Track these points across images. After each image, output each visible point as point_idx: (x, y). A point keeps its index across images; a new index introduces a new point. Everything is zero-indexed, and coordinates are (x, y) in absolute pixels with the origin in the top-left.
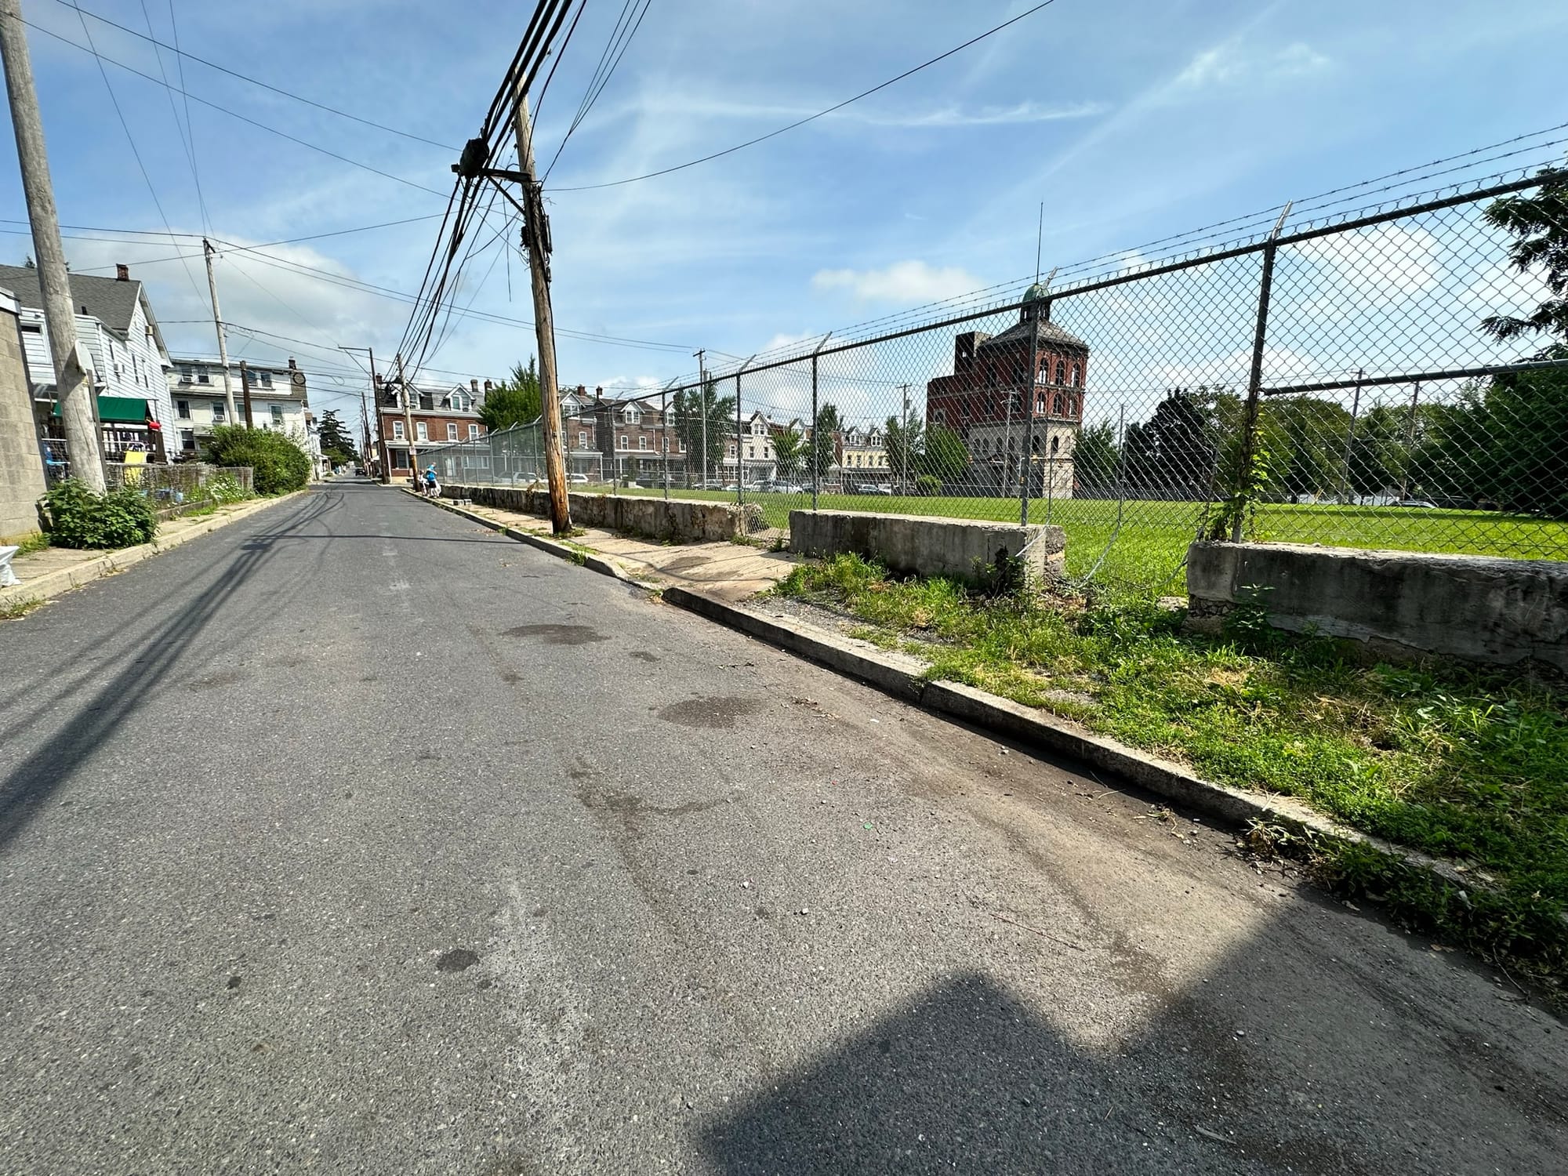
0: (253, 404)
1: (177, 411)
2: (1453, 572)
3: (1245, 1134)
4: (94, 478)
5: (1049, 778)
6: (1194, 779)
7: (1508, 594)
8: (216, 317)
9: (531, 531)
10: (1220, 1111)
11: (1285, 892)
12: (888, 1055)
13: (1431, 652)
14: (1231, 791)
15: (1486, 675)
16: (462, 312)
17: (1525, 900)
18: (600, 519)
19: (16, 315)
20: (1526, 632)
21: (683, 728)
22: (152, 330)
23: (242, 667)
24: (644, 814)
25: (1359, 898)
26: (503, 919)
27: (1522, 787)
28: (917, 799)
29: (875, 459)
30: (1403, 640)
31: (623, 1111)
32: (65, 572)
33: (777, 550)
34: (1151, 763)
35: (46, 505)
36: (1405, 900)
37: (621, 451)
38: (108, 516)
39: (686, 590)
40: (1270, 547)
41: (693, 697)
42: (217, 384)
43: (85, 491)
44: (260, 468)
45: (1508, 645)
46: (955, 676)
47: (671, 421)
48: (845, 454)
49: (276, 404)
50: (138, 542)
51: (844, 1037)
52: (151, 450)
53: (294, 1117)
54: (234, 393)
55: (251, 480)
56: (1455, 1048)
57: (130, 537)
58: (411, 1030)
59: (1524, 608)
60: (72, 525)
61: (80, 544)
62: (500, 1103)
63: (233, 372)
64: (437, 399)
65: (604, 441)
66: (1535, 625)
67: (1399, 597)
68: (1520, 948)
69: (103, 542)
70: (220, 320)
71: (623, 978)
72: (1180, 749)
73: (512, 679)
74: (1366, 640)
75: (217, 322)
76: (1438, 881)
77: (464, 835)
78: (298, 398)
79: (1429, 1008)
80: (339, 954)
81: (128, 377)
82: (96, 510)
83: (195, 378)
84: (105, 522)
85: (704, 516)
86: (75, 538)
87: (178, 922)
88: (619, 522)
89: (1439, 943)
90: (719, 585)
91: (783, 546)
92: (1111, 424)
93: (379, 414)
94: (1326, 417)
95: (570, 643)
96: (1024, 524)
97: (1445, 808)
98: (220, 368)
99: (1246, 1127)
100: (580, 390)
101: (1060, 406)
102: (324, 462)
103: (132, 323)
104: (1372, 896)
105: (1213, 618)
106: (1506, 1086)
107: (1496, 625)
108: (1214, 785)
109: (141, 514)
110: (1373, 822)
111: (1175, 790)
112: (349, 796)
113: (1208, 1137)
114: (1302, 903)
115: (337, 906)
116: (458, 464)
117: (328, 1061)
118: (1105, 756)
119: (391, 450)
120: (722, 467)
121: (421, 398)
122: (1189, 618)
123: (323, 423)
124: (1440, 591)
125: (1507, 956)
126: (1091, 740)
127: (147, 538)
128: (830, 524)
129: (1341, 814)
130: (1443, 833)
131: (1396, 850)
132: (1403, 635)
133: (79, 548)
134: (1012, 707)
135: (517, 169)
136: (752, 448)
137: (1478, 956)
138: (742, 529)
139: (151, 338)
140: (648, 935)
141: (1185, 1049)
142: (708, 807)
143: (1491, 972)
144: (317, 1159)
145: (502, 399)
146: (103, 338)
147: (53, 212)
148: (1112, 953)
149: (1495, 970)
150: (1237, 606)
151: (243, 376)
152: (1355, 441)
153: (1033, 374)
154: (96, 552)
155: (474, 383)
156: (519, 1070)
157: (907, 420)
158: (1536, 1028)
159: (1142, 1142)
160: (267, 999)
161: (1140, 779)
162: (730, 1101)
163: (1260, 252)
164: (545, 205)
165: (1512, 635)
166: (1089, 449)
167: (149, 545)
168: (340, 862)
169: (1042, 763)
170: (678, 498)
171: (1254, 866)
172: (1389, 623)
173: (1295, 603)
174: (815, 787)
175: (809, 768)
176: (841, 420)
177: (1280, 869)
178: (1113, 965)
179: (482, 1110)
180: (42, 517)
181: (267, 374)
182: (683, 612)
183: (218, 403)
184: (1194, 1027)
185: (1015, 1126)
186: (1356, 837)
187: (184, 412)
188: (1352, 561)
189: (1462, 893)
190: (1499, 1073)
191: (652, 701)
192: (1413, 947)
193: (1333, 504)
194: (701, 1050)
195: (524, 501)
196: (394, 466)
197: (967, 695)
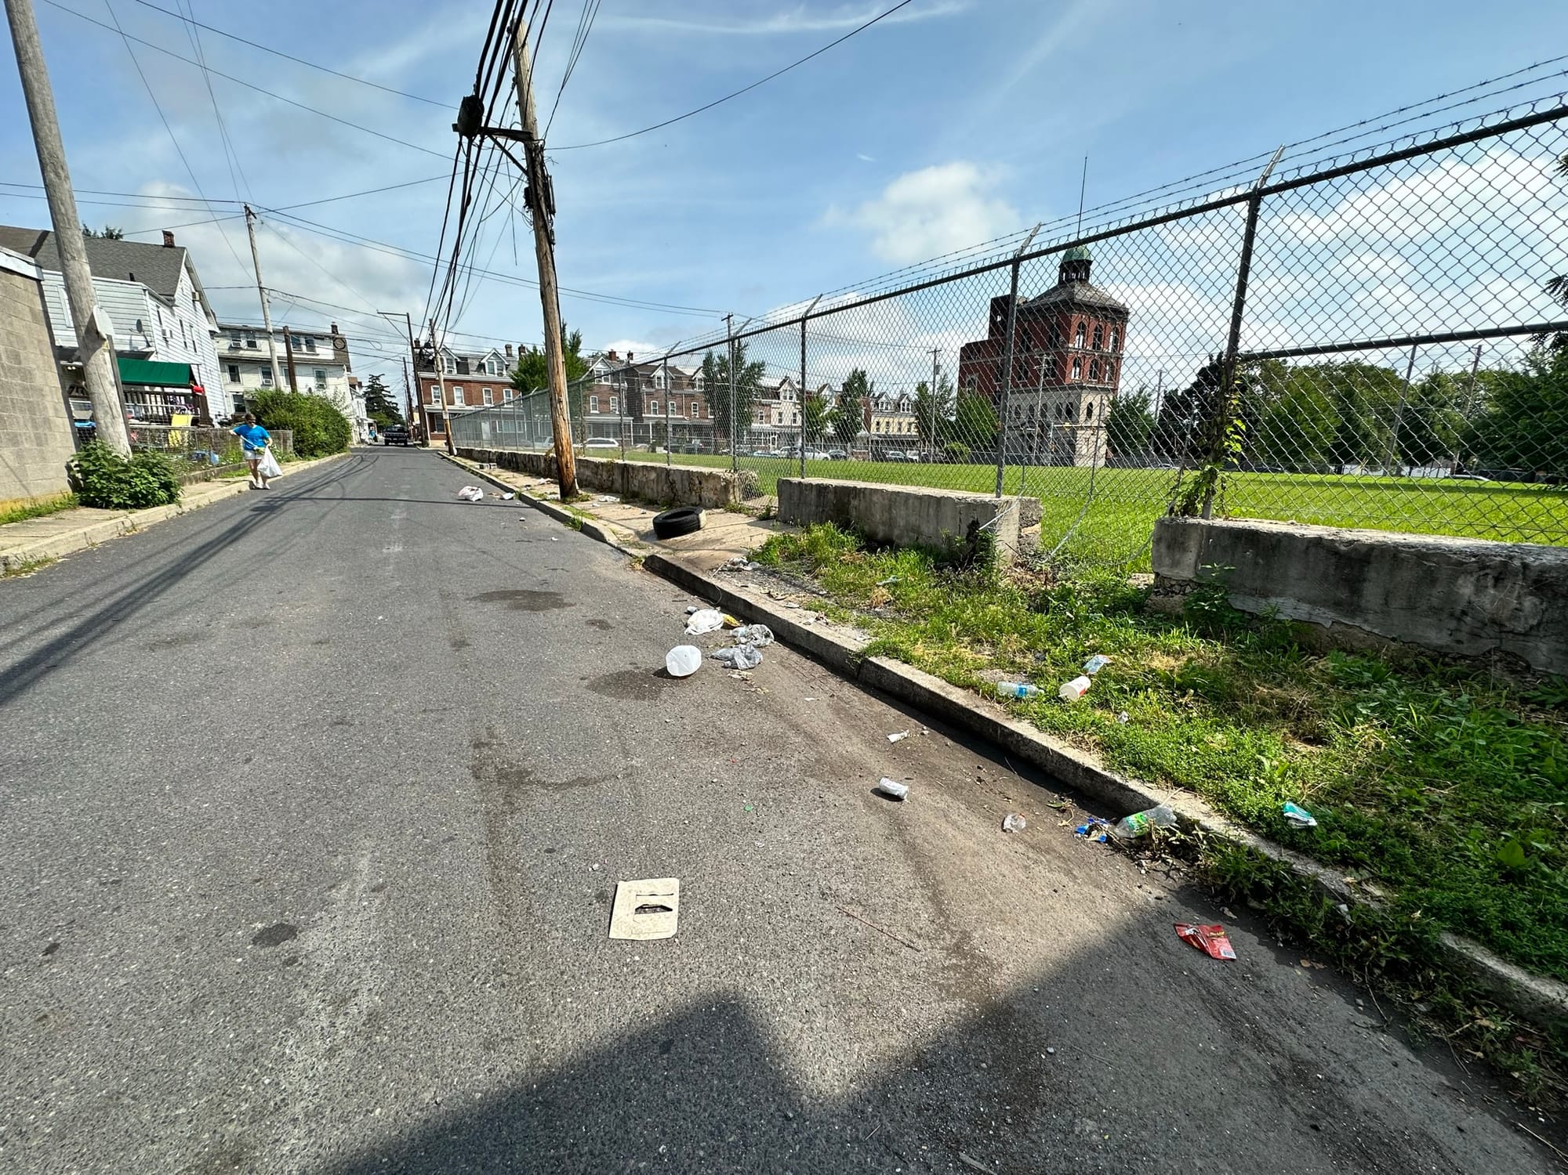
0: (298, 369)
1: (227, 376)
2: (1422, 555)
3: (1012, 1164)
4: (118, 440)
5: (960, 762)
6: (1099, 770)
7: (1478, 580)
8: (260, 283)
9: (540, 496)
10: (996, 1136)
11: (1162, 894)
12: (665, 1056)
13: (1394, 640)
14: (1134, 785)
15: (1450, 665)
16: (481, 273)
17: (1405, 919)
18: (609, 484)
19: (38, 281)
20: (1493, 621)
21: (606, 698)
22: (199, 296)
23: (207, 629)
24: (528, 787)
25: (1239, 904)
26: (339, 895)
27: (1446, 792)
28: (812, 781)
29: (904, 425)
30: (1365, 627)
31: (368, 1104)
32: (81, 531)
33: (765, 518)
34: (1061, 752)
35: (76, 466)
36: (1280, 911)
37: (650, 416)
38: (132, 477)
39: (664, 557)
40: (1240, 524)
41: (629, 667)
42: (264, 350)
43: (110, 453)
44: (299, 431)
45: (1474, 635)
46: (892, 652)
47: (700, 387)
48: (874, 420)
49: (321, 369)
50: (163, 503)
51: (628, 1033)
52: (196, 414)
53: (43, 1092)
54: (279, 358)
55: (290, 442)
56: (1282, 1078)
57: (153, 497)
58: (197, 1006)
59: (1495, 596)
60: (99, 486)
61: (107, 504)
62: (250, 1088)
63: (277, 337)
64: (472, 364)
65: (634, 406)
66: (1505, 613)
67: (1365, 580)
68: (1394, 969)
69: (129, 502)
70: (263, 285)
71: (431, 961)
72: (1094, 738)
73: (459, 644)
74: (1328, 625)
75: (261, 288)
76: (1319, 891)
77: (340, 804)
78: (341, 362)
79: (1270, 1032)
80: (165, 923)
81: (177, 342)
82: (120, 472)
83: (243, 343)
84: (129, 483)
85: (700, 483)
86: (102, 499)
87: (28, 885)
88: (625, 487)
89: (1310, 959)
90: (697, 553)
91: (772, 514)
92: (1148, 390)
93: (417, 378)
94: (1378, 384)
95: (532, 610)
96: (998, 496)
97: (1350, 813)
98: (265, 333)
99: (1016, 1157)
100: (612, 355)
101: (1096, 371)
102: (370, 425)
103: (179, 290)
104: (1254, 904)
105: (1176, 598)
106: (1323, 1124)
107: (1464, 613)
108: (1117, 778)
109: (165, 475)
110: (1269, 825)
111: (1081, 780)
112: (248, 761)
113: (969, 1166)
114: (1177, 908)
115: (185, 873)
116: (493, 429)
117: (103, 1035)
118: (1018, 741)
119: (429, 414)
120: (750, 433)
121: (458, 363)
122: (1153, 596)
123: (369, 387)
124: (1406, 575)
125: (1380, 976)
126: (1007, 724)
127: (172, 499)
128: (814, 493)
129: (1237, 815)
130: (1341, 841)
131: (1286, 856)
132: (1366, 621)
133: (107, 507)
134: (940, 687)
135: (518, 127)
136: (780, 414)
137: (1348, 975)
138: (735, 497)
139: (198, 304)
140: (476, 916)
141: (984, 1065)
142: (595, 783)
143: (1353, 992)
144: (46, 1139)
145: (533, 364)
146: (151, 304)
147: (67, 177)
148: (949, 955)
149: (1362, 992)
150: (1200, 585)
151: (287, 342)
152: (1407, 410)
153: (1068, 339)
154: (122, 512)
155: (508, 347)
156: (284, 1053)
157: (937, 386)
158: (1385, 1060)
159: (896, 1167)
160: (74, 967)
161: (1049, 767)
162: (481, 1098)
163: (1243, 204)
164: (548, 164)
165: (1479, 625)
166: (1123, 416)
167: (173, 506)
168: (209, 828)
169: (959, 746)
170: (680, 464)
171: (1140, 865)
172: (1351, 607)
173: (1258, 584)
174: (714, 765)
175: (715, 744)
176: (872, 385)
177: (1166, 869)
178: (944, 968)
179: (230, 1095)
180: (73, 477)
181: (311, 339)
182: (658, 579)
183: (265, 367)
184: (1004, 1041)
185: (767, 1142)
186: (1249, 840)
187: (235, 378)
188: (1318, 541)
189: (1344, 907)
190: (1322, 1109)
191: (587, 670)
192: (1279, 961)
193: (1377, 476)
194: (476, 1041)
195: (543, 465)
196: (432, 430)
197: (899, 673)
